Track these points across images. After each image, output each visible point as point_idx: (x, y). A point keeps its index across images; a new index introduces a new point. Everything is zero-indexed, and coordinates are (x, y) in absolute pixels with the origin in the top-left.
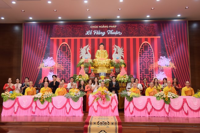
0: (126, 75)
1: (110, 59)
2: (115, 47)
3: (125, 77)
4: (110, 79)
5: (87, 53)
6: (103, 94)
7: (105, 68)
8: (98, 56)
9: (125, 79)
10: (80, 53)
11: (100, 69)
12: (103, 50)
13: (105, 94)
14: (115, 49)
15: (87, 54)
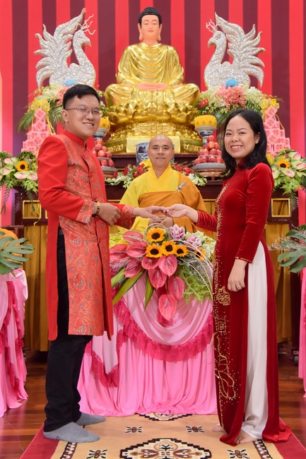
0: (292, 155)
1: (193, 86)
2: (219, 29)
3: (286, 161)
4: (200, 177)
5: (73, 59)
6: (162, 250)
7: (169, 129)
8: (134, 76)
9: (285, 171)
10: (41, 57)
11: (144, 134)
12: (157, 46)
13: (175, 248)
14: (218, 40)
15: (74, 64)
